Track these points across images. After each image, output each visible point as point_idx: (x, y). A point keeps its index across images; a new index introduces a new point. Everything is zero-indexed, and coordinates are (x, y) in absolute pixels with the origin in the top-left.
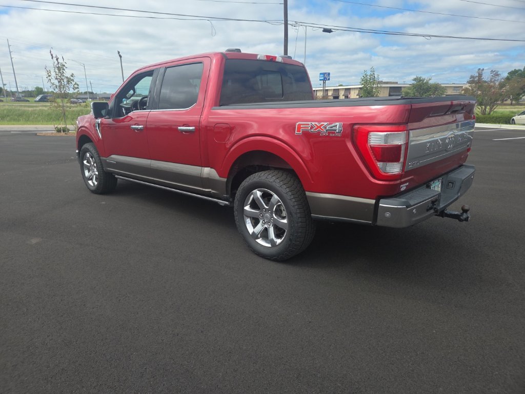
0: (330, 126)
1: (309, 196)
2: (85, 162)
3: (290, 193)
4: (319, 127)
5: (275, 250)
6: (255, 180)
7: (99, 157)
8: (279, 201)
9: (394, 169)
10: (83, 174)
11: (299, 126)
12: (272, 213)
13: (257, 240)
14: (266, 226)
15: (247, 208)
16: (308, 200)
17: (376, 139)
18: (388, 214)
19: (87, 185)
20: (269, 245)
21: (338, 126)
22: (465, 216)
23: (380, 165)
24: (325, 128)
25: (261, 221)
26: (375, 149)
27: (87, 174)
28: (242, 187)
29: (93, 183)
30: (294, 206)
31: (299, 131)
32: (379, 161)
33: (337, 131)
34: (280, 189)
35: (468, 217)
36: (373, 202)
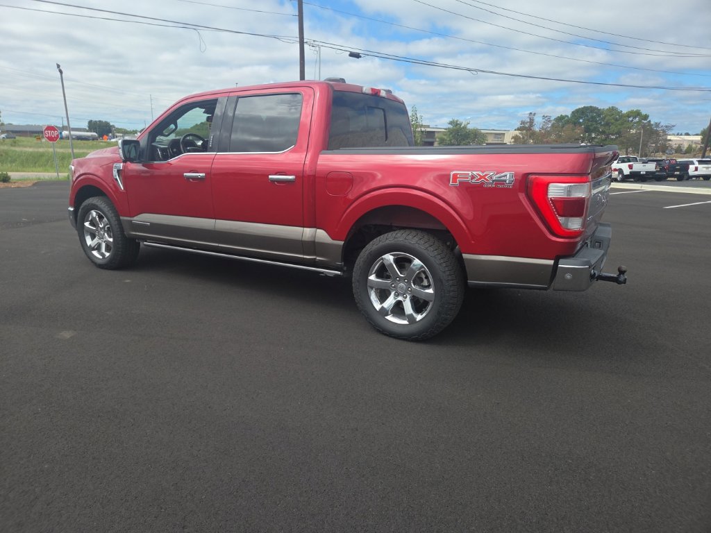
0: (498, 175)
1: (467, 259)
2: (87, 224)
3: (439, 257)
4: (484, 177)
5: (414, 328)
6: (388, 242)
7: (117, 216)
8: (422, 267)
9: (575, 224)
10: (83, 242)
11: (455, 176)
12: (409, 283)
13: (387, 317)
14: (400, 298)
15: (372, 277)
16: (466, 263)
17: (556, 191)
18: (568, 276)
19: (89, 258)
20: (406, 322)
21: (508, 177)
22: (622, 278)
23: (561, 220)
24: (491, 178)
25: (393, 293)
26: (556, 202)
27: (89, 241)
28: (367, 252)
29: (103, 255)
30: (444, 272)
31: (455, 180)
32: (560, 216)
33: (507, 182)
34: (425, 252)
35: (626, 279)
36: (551, 262)
